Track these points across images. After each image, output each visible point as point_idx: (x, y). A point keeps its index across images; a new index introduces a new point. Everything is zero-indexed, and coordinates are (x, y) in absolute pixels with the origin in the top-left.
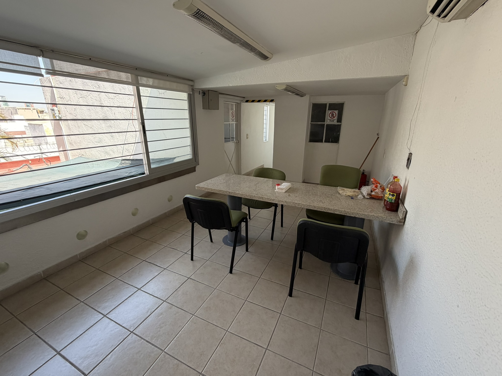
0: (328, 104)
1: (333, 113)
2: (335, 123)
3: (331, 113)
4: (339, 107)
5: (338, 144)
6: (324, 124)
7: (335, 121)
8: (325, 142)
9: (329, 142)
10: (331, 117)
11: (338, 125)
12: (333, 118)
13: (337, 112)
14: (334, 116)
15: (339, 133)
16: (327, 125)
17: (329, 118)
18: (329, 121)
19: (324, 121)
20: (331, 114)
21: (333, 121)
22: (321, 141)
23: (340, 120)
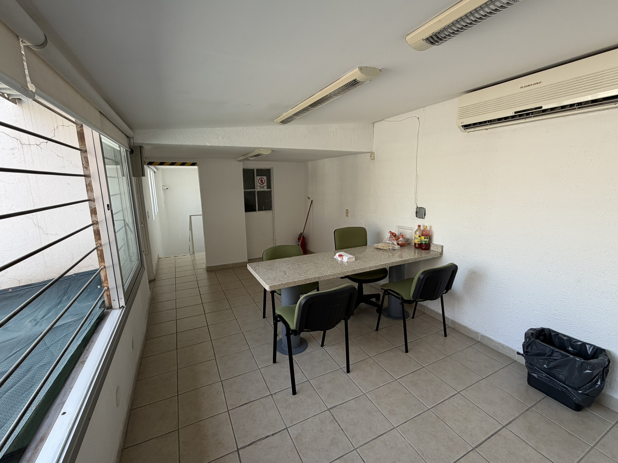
0: (256, 170)
1: (262, 179)
2: (265, 189)
3: (259, 179)
4: (267, 173)
5: (272, 211)
6: (255, 192)
7: (265, 187)
8: (259, 210)
9: (262, 210)
10: (260, 183)
11: (269, 191)
12: (263, 184)
13: (265, 178)
14: (264, 182)
15: (270, 200)
16: (257, 192)
17: (259, 184)
18: (259, 188)
19: (254, 188)
20: (260, 181)
21: (263, 187)
22: (255, 210)
23: (269, 186)
